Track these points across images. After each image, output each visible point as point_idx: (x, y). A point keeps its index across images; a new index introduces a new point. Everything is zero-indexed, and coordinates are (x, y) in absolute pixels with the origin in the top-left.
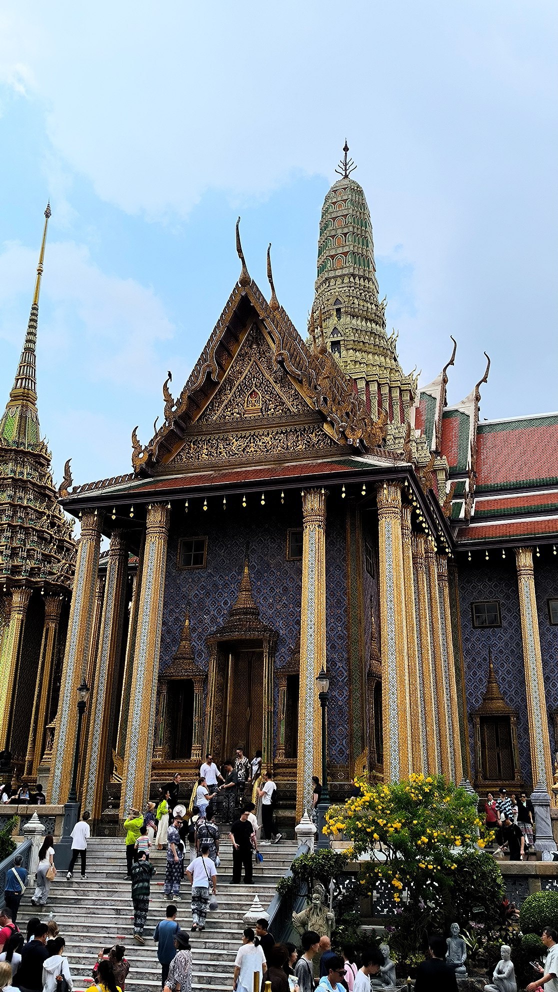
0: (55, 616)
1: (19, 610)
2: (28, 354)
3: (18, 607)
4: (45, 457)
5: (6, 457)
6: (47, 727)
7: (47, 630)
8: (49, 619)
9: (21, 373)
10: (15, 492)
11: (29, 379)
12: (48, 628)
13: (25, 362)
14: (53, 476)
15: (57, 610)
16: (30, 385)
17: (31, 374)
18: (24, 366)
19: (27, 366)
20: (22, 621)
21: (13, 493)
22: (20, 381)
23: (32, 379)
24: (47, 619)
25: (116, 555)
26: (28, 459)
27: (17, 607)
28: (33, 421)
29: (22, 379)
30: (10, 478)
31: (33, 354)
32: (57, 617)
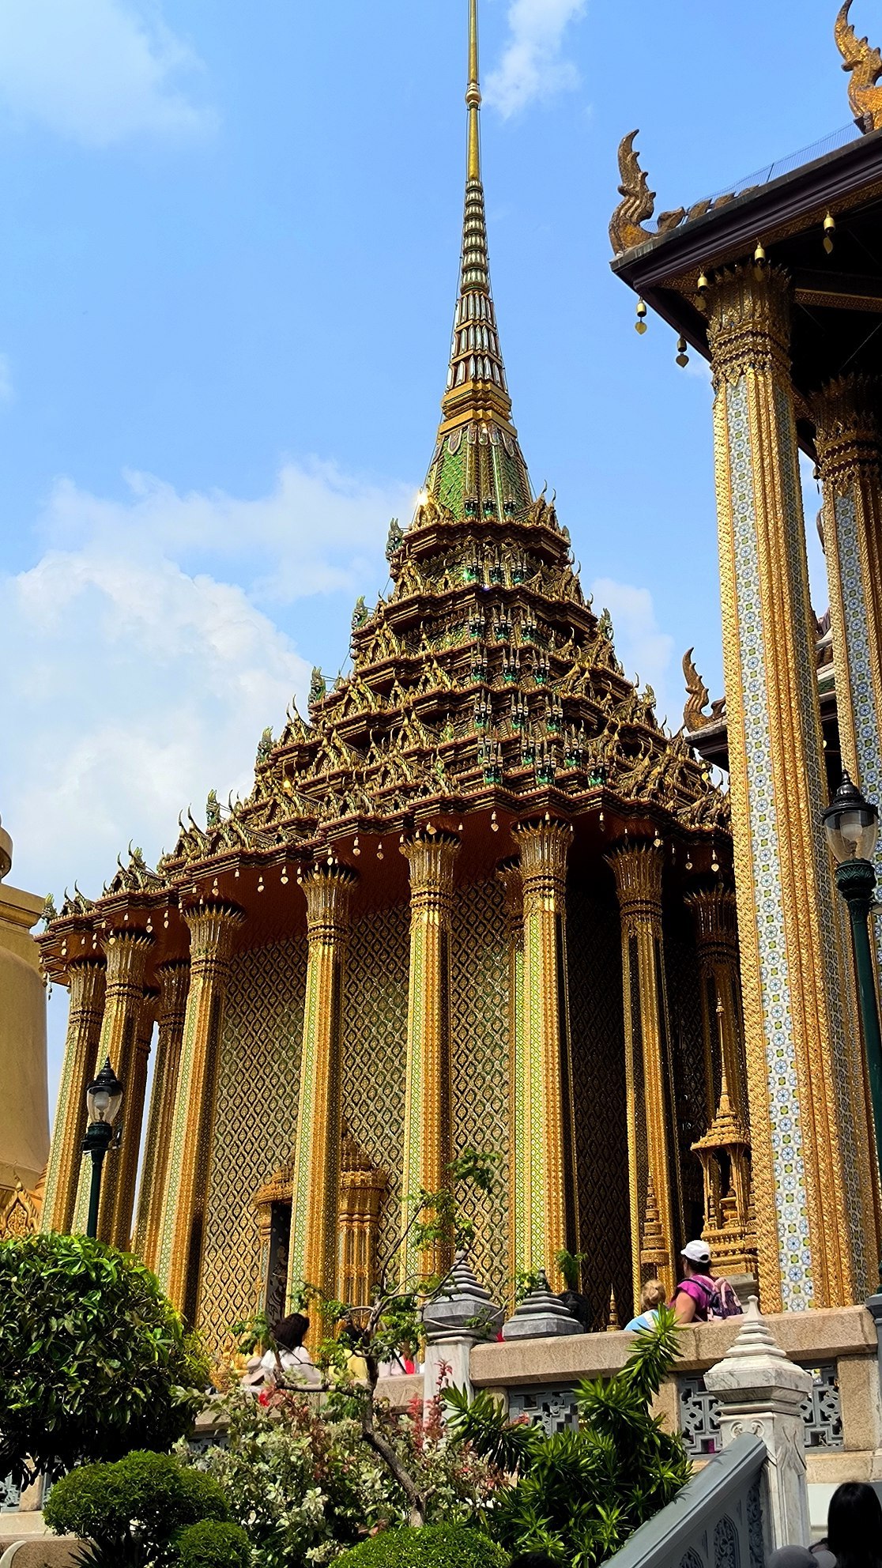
0: (647, 902)
1: (544, 888)
2: (471, 298)
3: (539, 877)
4: (553, 536)
5: (454, 548)
6: (694, 1146)
7: (633, 943)
8: (634, 913)
9: (463, 346)
10: (488, 617)
11: (483, 358)
12: (635, 938)
13: (467, 320)
14: (580, 577)
15: (652, 886)
16: (488, 371)
17: (486, 343)
18: (467, 328)
19: (475, 327)
20: (558, 917)
21: (483, 619)
22: (462, 365)
23: (490, 355)
24: (627, 914)
25: (848, 464)
26: (508, 544)
27: (535, 879)
28: (509, 458)
29: (466, 360)
30: (469, 591)
31: (486, 299)
32: (655, 904)
